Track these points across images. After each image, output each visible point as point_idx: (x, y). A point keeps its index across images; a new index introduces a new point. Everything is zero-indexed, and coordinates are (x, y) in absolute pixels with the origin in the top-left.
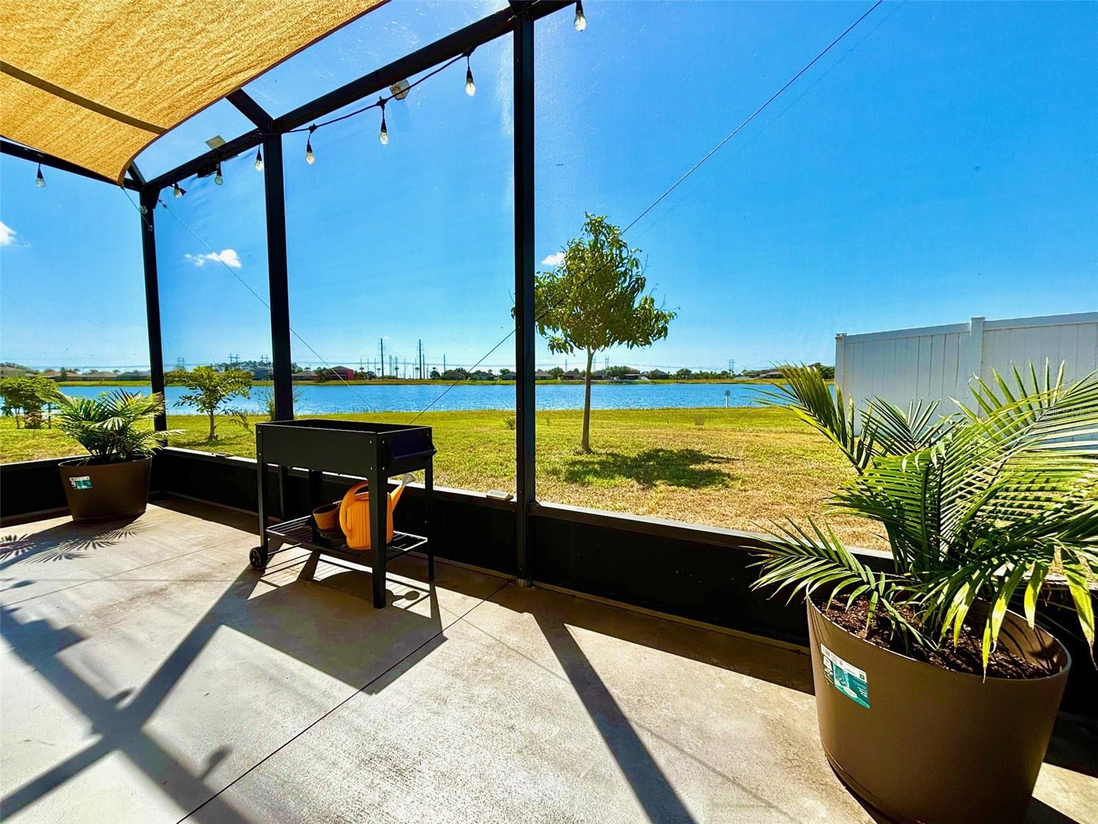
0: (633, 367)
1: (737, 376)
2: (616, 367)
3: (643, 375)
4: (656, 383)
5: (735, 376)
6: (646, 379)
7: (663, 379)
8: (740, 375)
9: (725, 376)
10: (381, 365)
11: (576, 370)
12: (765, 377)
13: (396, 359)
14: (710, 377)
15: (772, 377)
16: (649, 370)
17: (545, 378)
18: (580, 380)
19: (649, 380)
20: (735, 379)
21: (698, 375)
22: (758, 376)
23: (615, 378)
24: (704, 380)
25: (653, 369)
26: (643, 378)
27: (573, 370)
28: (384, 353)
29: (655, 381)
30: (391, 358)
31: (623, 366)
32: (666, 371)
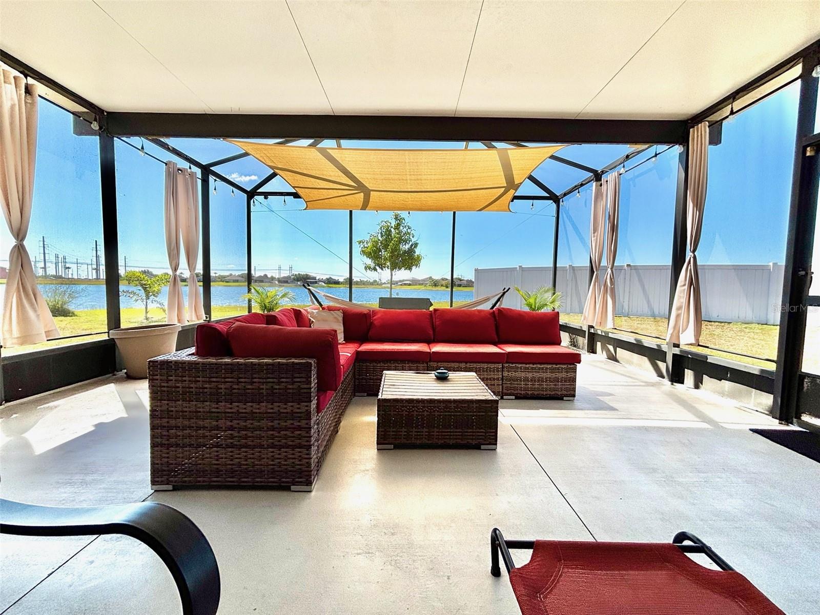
0: (313, 275)
1: (383, 284)
2: (299, 274)
3: (320, 281)
4: (330, 287)
5: (382, 284)
6: (323, 284)
7: (335, 284)
8: (385, 283)
9: (376, 284)
10: (43, 263)
11: (266, 276)
12: (401, 285)
13: (65, 258)
14: (366, 284)
15: (405, 284)
16: (324, 278)
17: (237, 281)
18: (270, 284)
19: (325, 285)
20: (383, 285)
21: (358, 282)
22: (397, 283)
23: (299, 283)
24: (363, 286)
25: (328, 277)
26: (320, 283)
27: (262, 275)
28: (46, 251)
29: (329, 285)
30: (57, 257)
31: (305, 274)
32: (336, 278)
